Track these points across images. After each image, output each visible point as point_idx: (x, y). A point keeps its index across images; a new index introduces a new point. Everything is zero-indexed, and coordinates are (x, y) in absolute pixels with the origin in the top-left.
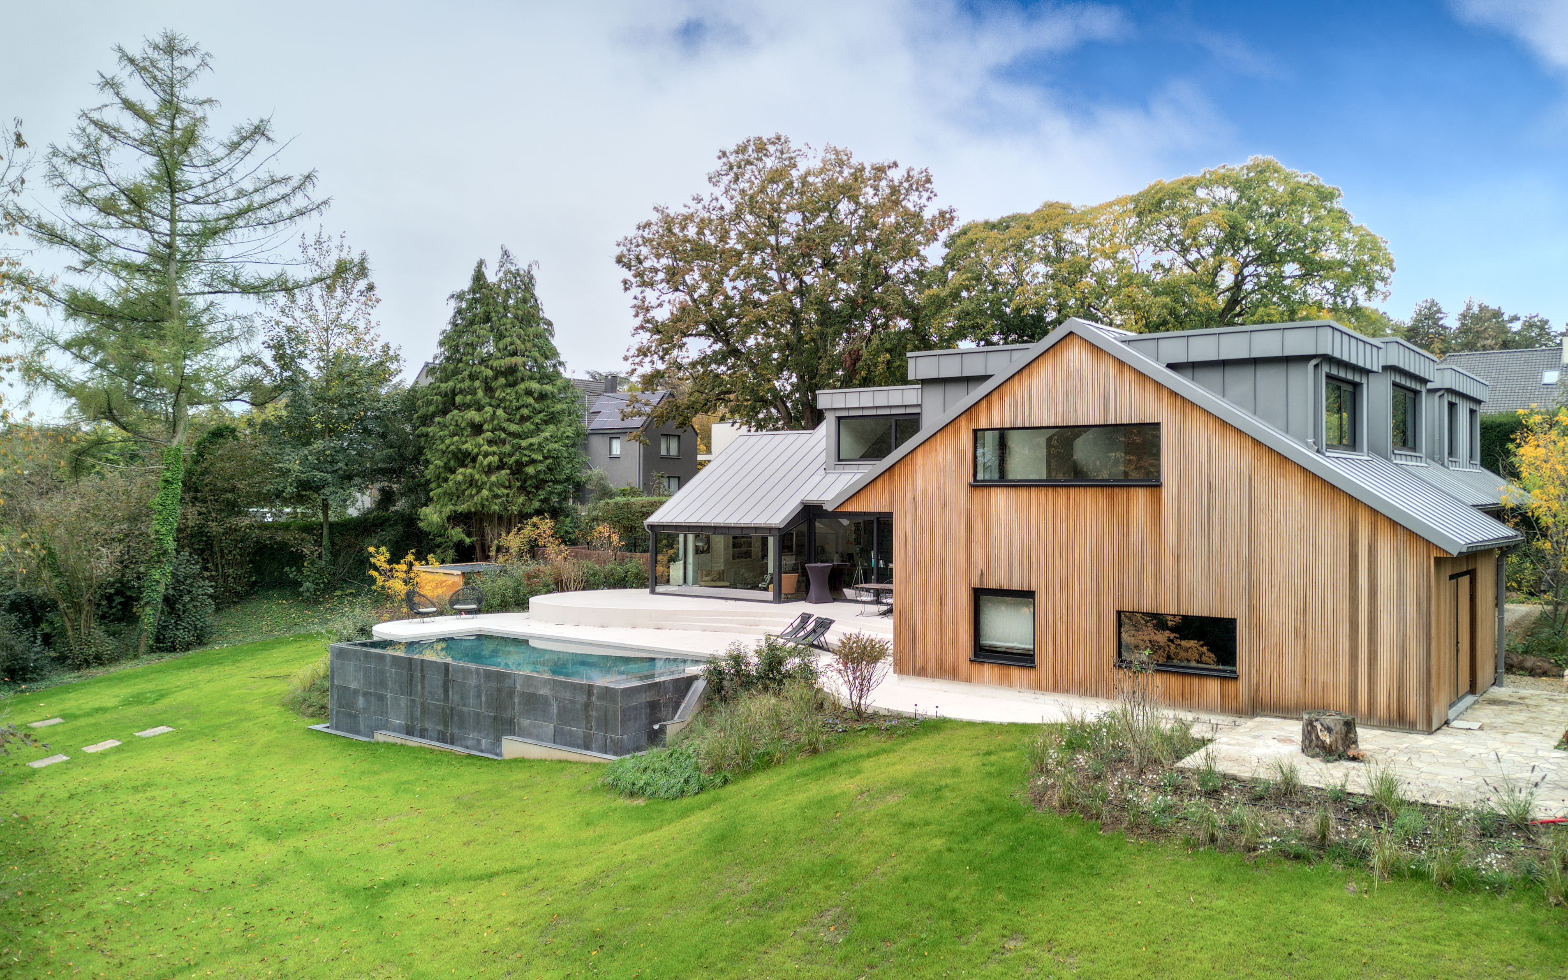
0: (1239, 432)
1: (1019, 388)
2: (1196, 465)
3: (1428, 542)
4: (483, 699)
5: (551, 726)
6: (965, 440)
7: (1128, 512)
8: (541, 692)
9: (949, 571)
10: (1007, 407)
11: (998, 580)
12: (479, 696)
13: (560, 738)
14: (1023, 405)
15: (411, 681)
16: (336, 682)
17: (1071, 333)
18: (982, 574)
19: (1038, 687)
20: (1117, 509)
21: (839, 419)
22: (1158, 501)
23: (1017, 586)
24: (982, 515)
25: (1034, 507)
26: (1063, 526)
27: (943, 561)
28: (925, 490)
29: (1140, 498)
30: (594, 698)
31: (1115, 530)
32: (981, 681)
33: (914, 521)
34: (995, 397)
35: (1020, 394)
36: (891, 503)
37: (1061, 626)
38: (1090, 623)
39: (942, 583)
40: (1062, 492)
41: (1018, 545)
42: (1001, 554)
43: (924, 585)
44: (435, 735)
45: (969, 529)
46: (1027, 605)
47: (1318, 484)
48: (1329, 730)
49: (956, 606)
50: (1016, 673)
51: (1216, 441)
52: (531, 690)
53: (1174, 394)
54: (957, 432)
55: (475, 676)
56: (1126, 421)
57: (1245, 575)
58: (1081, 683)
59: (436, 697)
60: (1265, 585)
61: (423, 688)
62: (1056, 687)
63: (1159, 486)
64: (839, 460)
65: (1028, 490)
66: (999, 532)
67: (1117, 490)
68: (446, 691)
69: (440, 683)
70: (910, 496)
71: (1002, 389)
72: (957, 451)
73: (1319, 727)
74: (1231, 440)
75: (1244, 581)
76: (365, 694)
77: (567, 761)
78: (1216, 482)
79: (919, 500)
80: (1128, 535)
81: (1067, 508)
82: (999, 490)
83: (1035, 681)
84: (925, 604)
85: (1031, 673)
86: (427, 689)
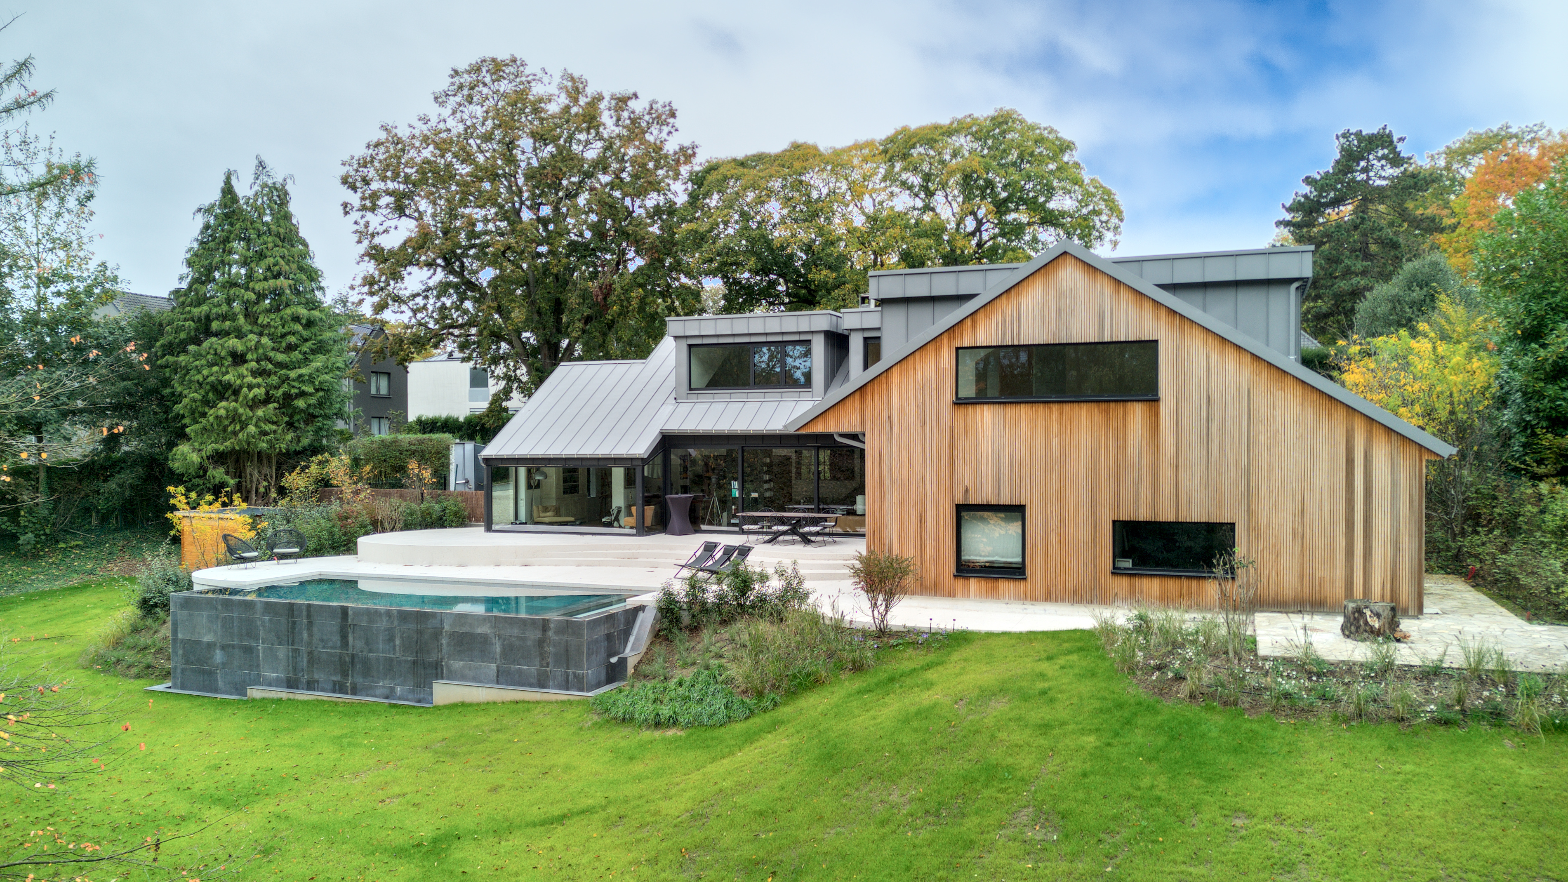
0: (1239, 348)
1: (1007, 308)
2: (1195, 380)
3: (1421, 446)
4: (398, 642)
5: (494, 667)
6: (947, 357)
7: (1125, 426)
8: (479, 631)
9: (929, 488)
10: (994, 325)
11: (987, 495)
12: (391, 639)
13: (503, 678)
14: (1012, 324)
15: (293, 628)
16: (180, 636)
17: (1065, 253)
18: (967, 490)
19: (1031, 598)
20: (1113, 423)
21: (690, 346)
22: (1157, 414)
23: (1005, 500)
24: (967, 432)
25: (1024, 425)
26: (1055, 442)
27: (922, 480)
28: (902, 410)
29: (1137, 412)
30: (550, 633)
31: (1111, 443)
32: (966, 595)
33: (890, 440)
34: (980, 316)
35: (1008, 312)
36: (863, 422)
37: (1054, 538)
38: (1084, 533)
39: (922, 502)
40: (1055, 408)
41: (1006, 460)
42: (987, 471)
43: (902, 503)
44: (330, 686)
45: (952, 446)
46: (1017, 520)
47: (1315, 396)
48: (1378, 615)
49: (937, 523)
50: (1006, 586)
51: (1215, 357)
52: (464, 629)
53: (1172, 312)
54: (938, 351)
55: (385, 619)
56: (1123, 339)
57: (1244, 482)
58: (1075, 592)
59: (330, 644)
60: (1263, 491)
61: (311, 635)
62: (1049, 596)
63: (1157, 400)
64: (691, 389)
65: (1018, 407)
66: (986, 447)
67: (1112, 405)
68: (344, 637)
69: (336, 629)
70: (884, 415)
71: (989, 307)
72: (938, 369)
73: (1368, 613)
74: (1230, 356)
75: (1243, 487)
76: (223, 648)
77: (524, 702)
78: (1215, 396)
79: (895, 419)
80: (1125, 448)
81: (1060, 423)
82: (986, 407)
83: (1025, 593)
84: (902, 523)
85: (1021, 585)
86: (317, 635)
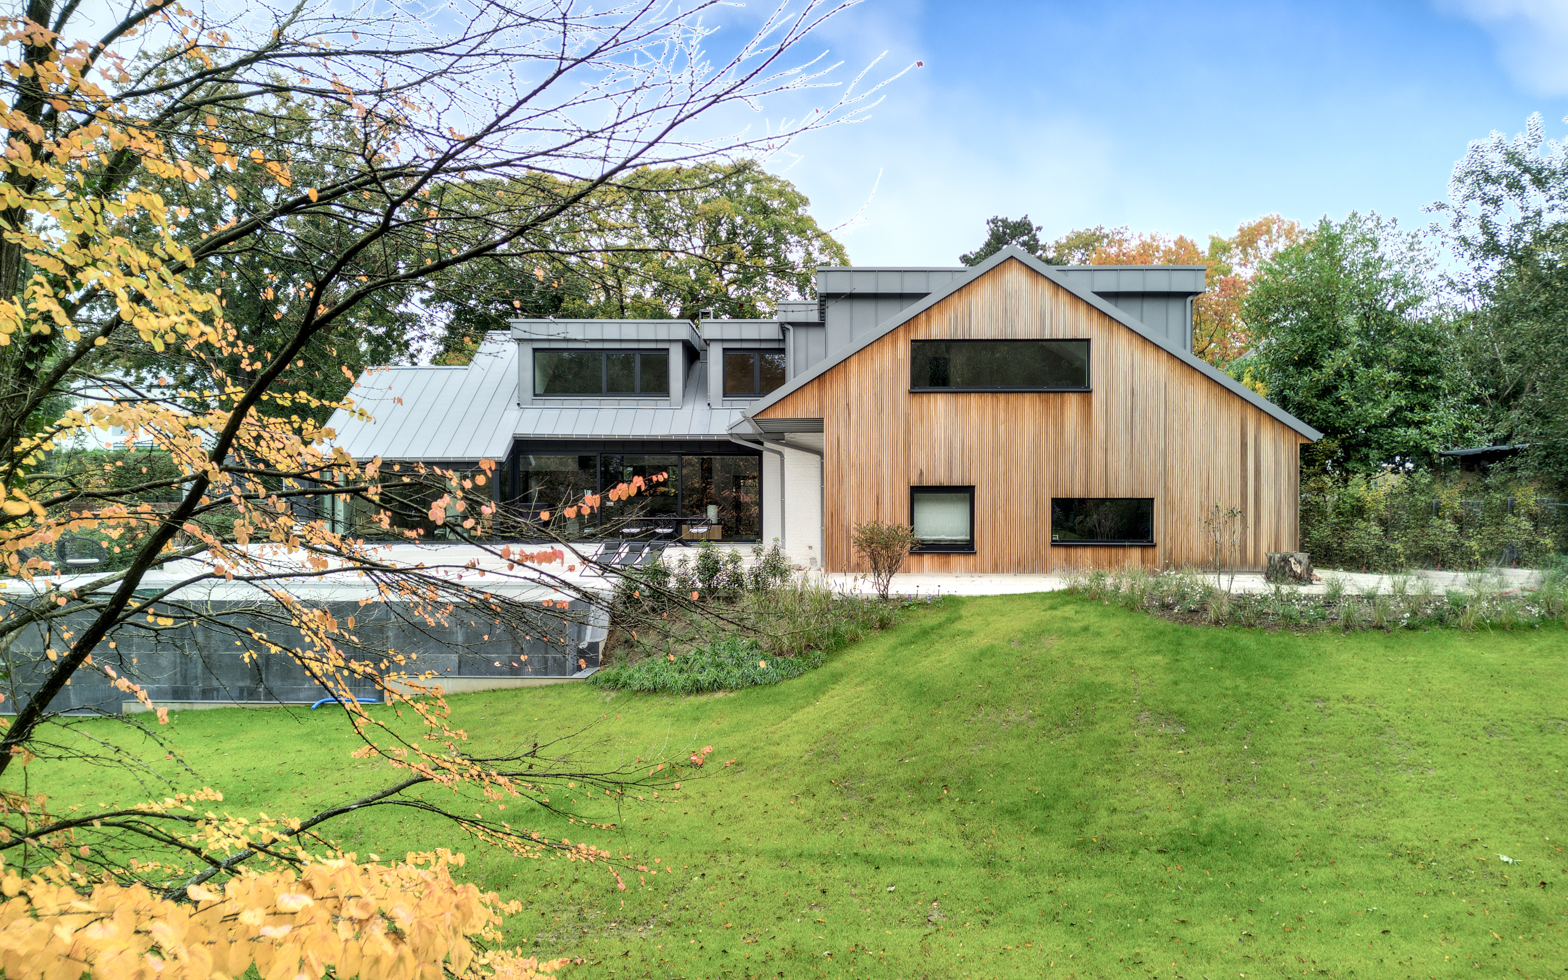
0: (1157, 347)
1: (958, 305)
2: (1121, 374)
3: (1296, 432)
6: (903, 351)
7: (1062, 414)
9: (886, 471)
10: (946, 321)
11: (939, 477)
14: (963, 320)
17: (1012, 257)
18: (921, 473)
19: (981, 570)
20: (1052, 412)
22: (1090, 404)
23: (957, 481)
24: (922, 420)
25: (974, 413)
26: (1002, 428)
27: (879, 464)
28: (860, 396)
29: (1072, 401)
31: (1051, 429)
32: (921, 570)
33: (848, 426)
34: (935, 311)
35: (960, 309)
36: (821, 408)
37: (1000, 514)
38: (1027, 510)
39: (879, 484)
40: (1002, 397)
41: (957, 445)
42: (941, 454)
43: (860, 485)
45: (908, 432)
46: (962, 500)
47: (1217, 390)
49: (893, 504)
50: (957, 561)
51: (1138, 355)
53: (1103, 314)
54: (895, 343)
56: (1061, 337)
57: (1162, 463)
58: (1019, 563)
60: (1177, 471)
62: (996, 569)
63: (1090, 392)
65: (968, 396)
66: (940, 432)
67: (1052, 395)
70: (842, 403)
71: (943, 304)
72: (895, 359)
74: (1151, 352)
75: (1160, 468)
78: (1137, 388)
79: (853, 407)
80: (1062, 434)
81: (1006, 410)
82: (939, 396)
83: (975, 566)
84: (860, 504)
85: (971, 559)
